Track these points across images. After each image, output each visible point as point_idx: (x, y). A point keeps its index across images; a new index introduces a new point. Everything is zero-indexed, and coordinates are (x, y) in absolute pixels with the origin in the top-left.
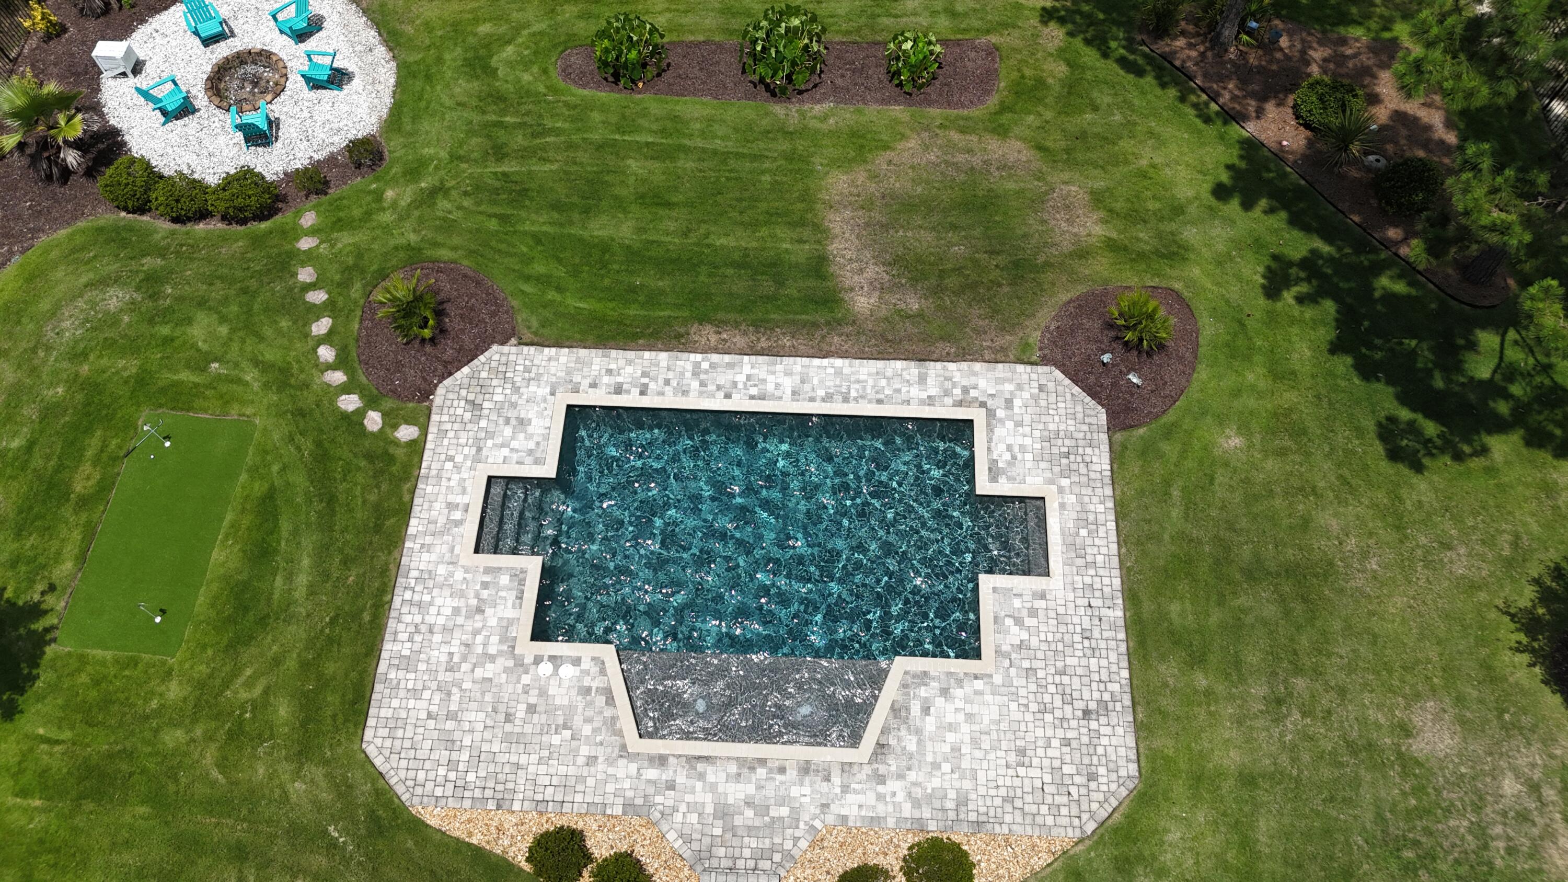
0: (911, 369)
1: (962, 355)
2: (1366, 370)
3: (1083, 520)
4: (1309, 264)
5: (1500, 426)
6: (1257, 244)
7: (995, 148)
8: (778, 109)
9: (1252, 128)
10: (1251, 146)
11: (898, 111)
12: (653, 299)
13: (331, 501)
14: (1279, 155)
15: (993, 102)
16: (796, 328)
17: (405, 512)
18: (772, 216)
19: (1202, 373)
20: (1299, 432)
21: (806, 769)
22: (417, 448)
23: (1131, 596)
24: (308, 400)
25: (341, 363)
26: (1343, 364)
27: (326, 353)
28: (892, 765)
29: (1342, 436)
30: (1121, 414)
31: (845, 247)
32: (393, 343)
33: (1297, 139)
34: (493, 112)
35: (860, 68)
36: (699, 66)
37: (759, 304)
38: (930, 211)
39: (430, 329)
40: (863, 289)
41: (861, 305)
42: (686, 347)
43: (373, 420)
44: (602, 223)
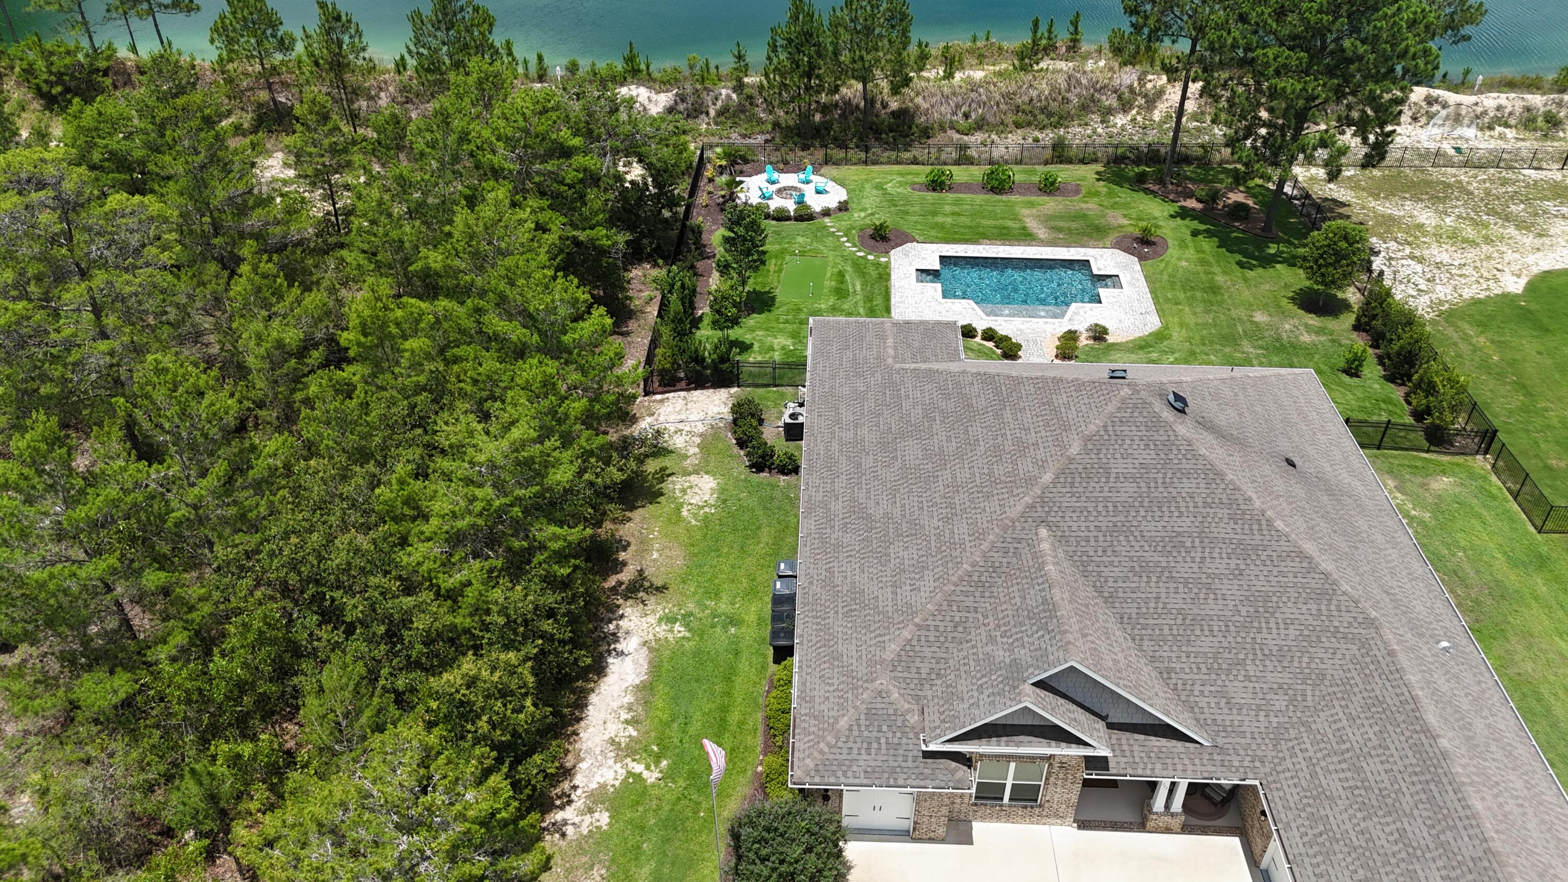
0: (1065, 249)
1: (1083, 246)
2: (1231, 252)
3: (1133, 279)
4: (1206, 231)
5: (1279, 262)
6: (1187, 226)
7: (1084, 206)
8: (999, 197)
9: (1182, 204)
10: (1182, 207)
11: (1046, 198)
12: (962, 234)
13: (864, 273)
14: (1193, 209)
15: (1081, 196)
16: (1017, 240)
17: (889, 275)
18: (1002, 218)
19: (1170, 251)
20: (1208, 263)
22: (889, 262)
23: (1153, 293)
24: (847, 254)
25: (855, 246)
26: (1222, 250)
27: (847, 244)
29: (1223, 263)
30: (1142, 258)
31: (1032, 225)
32: (872, 242)
33: (1199, 206)
34: (889, 197)
35: (1027, 189)
36: (967, 187)
37: (1004, 236)
38: (1062, 218)
39: (884, 239)
40: (1042, 233)
41: (1042, 236)
42: (979, 244)
43: (871, 257)
44: (940, 219)
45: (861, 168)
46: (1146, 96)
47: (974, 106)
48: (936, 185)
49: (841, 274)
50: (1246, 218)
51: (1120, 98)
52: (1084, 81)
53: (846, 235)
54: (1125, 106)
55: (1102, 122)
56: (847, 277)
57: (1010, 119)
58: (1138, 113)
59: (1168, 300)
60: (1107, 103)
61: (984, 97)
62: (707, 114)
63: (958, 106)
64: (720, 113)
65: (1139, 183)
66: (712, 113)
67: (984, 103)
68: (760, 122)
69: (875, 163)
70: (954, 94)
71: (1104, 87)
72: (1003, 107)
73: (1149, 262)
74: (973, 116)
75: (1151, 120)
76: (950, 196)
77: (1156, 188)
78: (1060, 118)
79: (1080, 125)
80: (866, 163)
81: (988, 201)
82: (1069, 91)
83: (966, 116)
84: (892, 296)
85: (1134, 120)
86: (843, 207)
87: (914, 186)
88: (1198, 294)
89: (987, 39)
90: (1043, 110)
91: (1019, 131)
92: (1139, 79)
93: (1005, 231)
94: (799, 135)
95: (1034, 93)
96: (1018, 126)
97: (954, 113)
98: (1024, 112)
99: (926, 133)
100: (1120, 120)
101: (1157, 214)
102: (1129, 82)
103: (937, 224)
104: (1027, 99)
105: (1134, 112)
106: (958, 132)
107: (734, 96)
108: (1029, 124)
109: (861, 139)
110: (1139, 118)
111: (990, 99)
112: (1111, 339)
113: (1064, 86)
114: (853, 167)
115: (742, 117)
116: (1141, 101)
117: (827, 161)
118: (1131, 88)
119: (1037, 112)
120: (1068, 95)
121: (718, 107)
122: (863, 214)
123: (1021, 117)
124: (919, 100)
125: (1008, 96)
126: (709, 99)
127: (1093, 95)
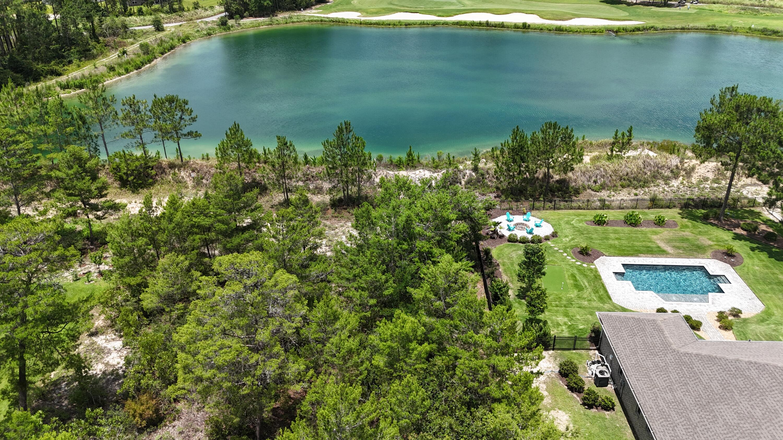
0: (687, 259)
1: (696, 258)
2: (777, 260)
3: (734, 277)
4: (758, 248)
6: (746, 245)
7: (683, 233)
8: (636, 228)
9: (734, 231)
10: (735, 234)
11: (660, 229)
12: (628, 251)
13: (585, 275)
14: (742, 235)
15: (679, 227)
16: (658, 254)
17: (600, 276)
18: (644, 241)
19: (745, 260)
20: (770, 268)
21: (700, 305)
22: (596, 268)
23: (749, 286)
24: (571, 263)
25: (573, 259)
26: (773, 259)
27: (568, 257)
28: (716, 305)
29: (777, 267)
30: (733, 265)
31: (663, 245)
32: (581, 256)
33: (744, 233)
34: (577, 229)
35: (648, 223)
36: (615, 223)
37: (650, 252)
38: (676, 241)
39: (587, 254)
40: (669, 249)
41: (670, 252)
42: (639, 257)
43: (585, 265)
44: (611, 242)
45: (552, 211)
46: (685, 170)
47: (599, 177)
48: (600, 222)
49: (573, 276)
50: (775, 240)
51: (672, 171)
52: (652, 163)
53: (565, 252)
54: (676, 177)
55: (666, 184)
56: (578, 278)
57: (619, 183)
58: (683, 179)
59: (761, 291)
60: (666, 174)
61: (604, 173)
62: (461, 183)
63: (590, 178)
64: (468, 183)
65: (705, 219)
66: (463, 183)
67: (604, 176)
68: (488, 187)
69: (559, 209)
70: (587, 171)
71: (664, 166)
72: (614, 178)
73: (738, 267)
74: (599, 182)
75: (691, 183)
76: (610, 228)
77: (716, 222)
78: (644, 183)
79: (655, 186)
80: (555, 209)
81: (631, 231)
82: (644, 168)
83: (595, 182)
84: (608, 289)
85: (682, 183)
86: (554, 235)
87: (586, 221)
88: (775, 287)
89: (583, 139)
90: (634, 179)
91: (625, 190)
92: (680, 162)
93: (650, 249)
94: (512, 193)
95: (629, 170)
96: (623, 187)
97: (589, 181)
98: (625, 180)
99: (577, 192)
100: (675, 183)
101: (726, 238)
102: (675, 164)
103: (611, 245)
104: (625, 173)
105: (681, 178)
106: (593, 190)
107: (474, 174)
108: (629, 186)
109: (545, 195)
110: (685, 182)
111: (606, 174)
112: (742, 316)
113: (642, 166)
114: (548, 211)
115: (479, 184)
116: (683, 173)
117: (533, 208)
118: (677, 166)
119: (632, 180)
120: (645, 170)
121: (465, 180)
122: (568, 239)
123: (624, 183)
124: (570, 174)
125: (615, 171)
126: (461, 176)
127: (658, 170)
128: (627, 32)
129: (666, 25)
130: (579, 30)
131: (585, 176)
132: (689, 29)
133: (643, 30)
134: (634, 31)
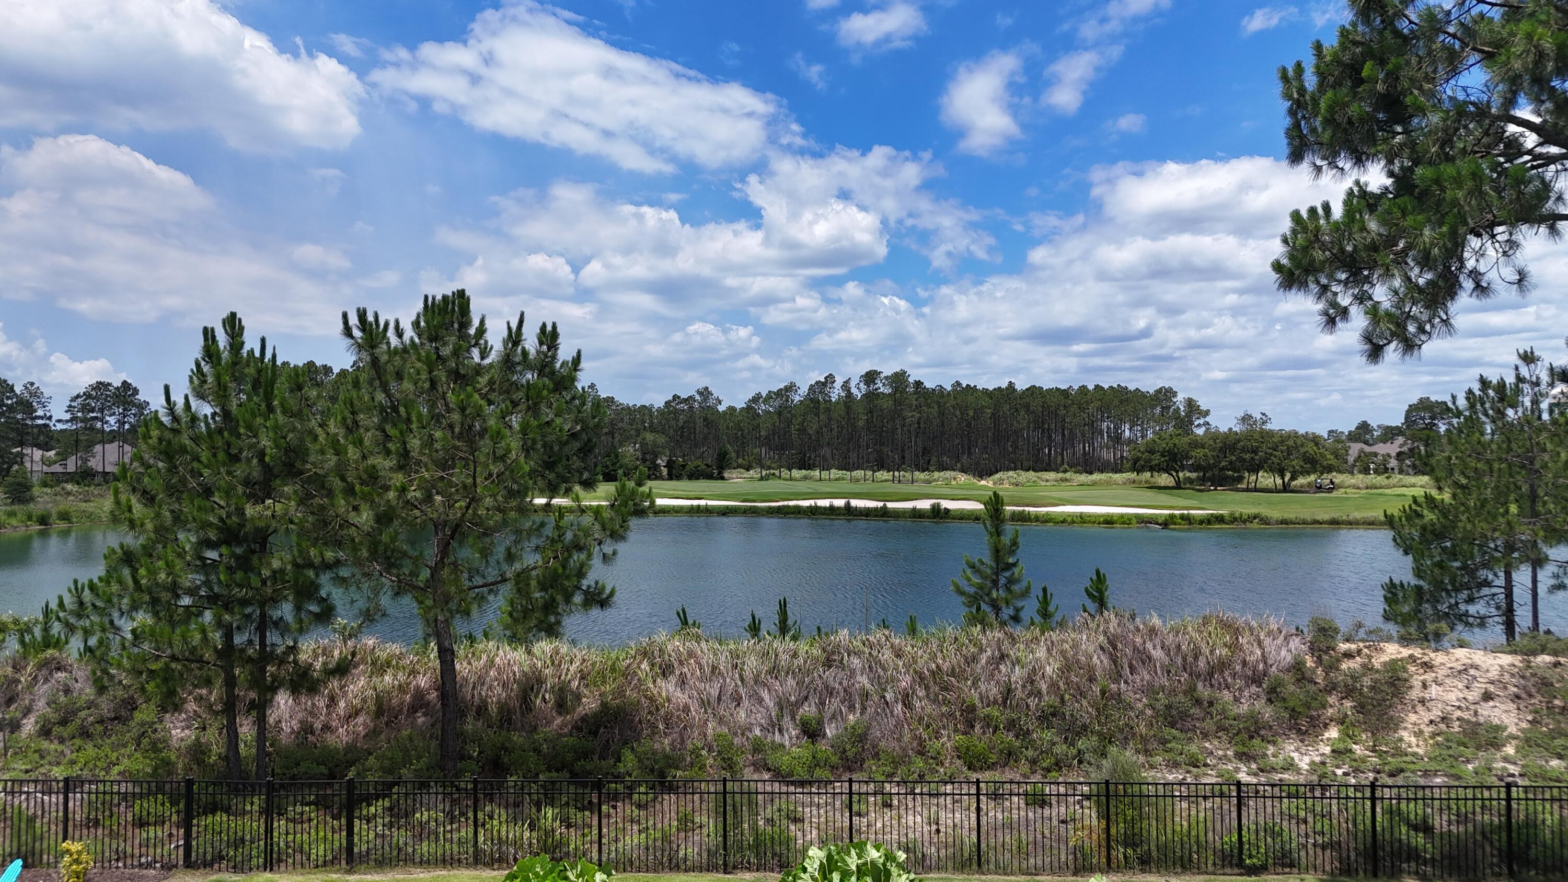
46: (1349, 692)
47: (833, 702)
51: (1273, 694)
54: (1302, 718)
55: (1244, 756)
57: (948, 741)
58: (1348, 736)
60: (1241, 708)
61: (863, 680)
63: (786, 706)
67: (865, 695)
70: (774, 671)
71: (1223, 665)
72: (923, 708)
74: (830, 731)
75: (1400, 752)
82: (1117, 676)
83: (812, 732)
85: (1342, 753)
90: (1047, 718)
92: (1317, 651)
96: (975, 761)
97: (775, 725)
98: (988, 722)
99: (662, 776)
100: (1298, 753)
102: (1286, 657)
105: (1333, 732)
108: (1009, 757)
110: (1358, 749)
111: (881, 684)
113: (1101, 663)
116: (1342, 705)
119: (1030, 725)
123: (982, 739)
124: (667, 688)
125: (936, 681)
127: (1192, 689)
128: (1190, 523)
129: (1291, 516)
130: (1069, 519)
131: (761, 701)
132: (1350, 523)
133: (1232, 522)
134: (1209, 522)
